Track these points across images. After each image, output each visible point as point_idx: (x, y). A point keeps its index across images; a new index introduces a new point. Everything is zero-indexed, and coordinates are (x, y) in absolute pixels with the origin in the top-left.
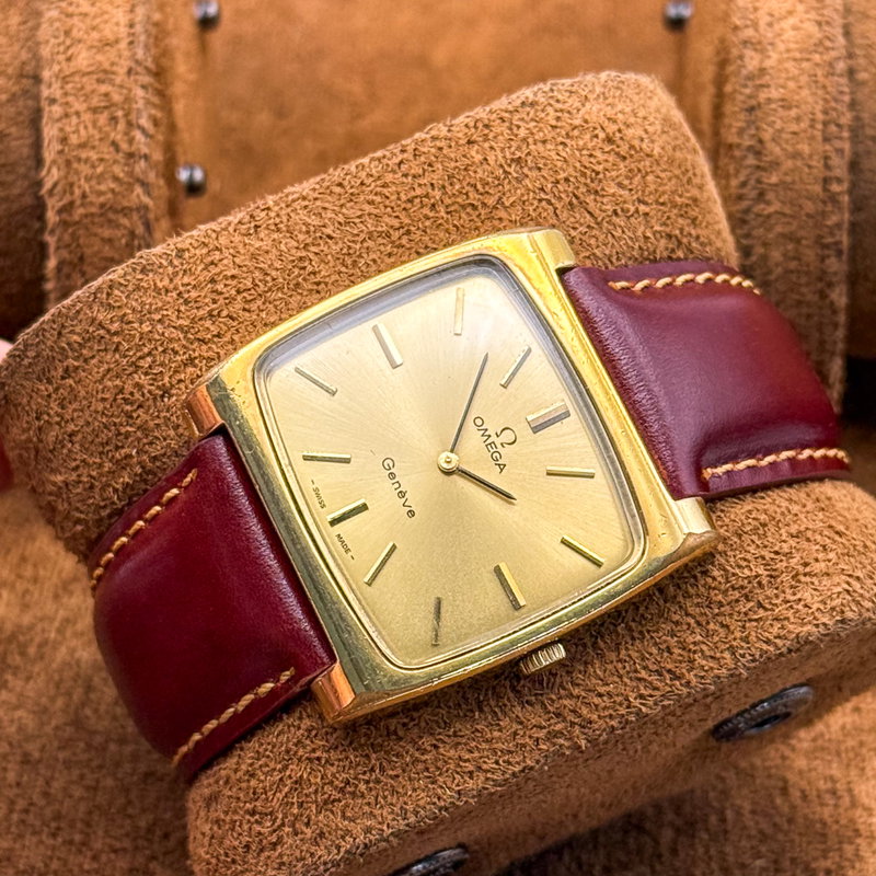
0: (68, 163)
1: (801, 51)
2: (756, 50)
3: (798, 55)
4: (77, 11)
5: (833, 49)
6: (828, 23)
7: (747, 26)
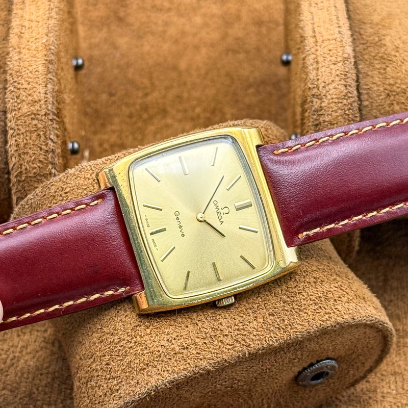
0: (20, 155)
1: (338, 98)
2: (318, 99)
3: (337, 101)
4: (22, 87)
5: (352, 97)
6: (350, 86)
7: (314, 88)
